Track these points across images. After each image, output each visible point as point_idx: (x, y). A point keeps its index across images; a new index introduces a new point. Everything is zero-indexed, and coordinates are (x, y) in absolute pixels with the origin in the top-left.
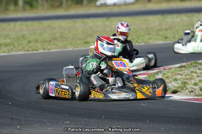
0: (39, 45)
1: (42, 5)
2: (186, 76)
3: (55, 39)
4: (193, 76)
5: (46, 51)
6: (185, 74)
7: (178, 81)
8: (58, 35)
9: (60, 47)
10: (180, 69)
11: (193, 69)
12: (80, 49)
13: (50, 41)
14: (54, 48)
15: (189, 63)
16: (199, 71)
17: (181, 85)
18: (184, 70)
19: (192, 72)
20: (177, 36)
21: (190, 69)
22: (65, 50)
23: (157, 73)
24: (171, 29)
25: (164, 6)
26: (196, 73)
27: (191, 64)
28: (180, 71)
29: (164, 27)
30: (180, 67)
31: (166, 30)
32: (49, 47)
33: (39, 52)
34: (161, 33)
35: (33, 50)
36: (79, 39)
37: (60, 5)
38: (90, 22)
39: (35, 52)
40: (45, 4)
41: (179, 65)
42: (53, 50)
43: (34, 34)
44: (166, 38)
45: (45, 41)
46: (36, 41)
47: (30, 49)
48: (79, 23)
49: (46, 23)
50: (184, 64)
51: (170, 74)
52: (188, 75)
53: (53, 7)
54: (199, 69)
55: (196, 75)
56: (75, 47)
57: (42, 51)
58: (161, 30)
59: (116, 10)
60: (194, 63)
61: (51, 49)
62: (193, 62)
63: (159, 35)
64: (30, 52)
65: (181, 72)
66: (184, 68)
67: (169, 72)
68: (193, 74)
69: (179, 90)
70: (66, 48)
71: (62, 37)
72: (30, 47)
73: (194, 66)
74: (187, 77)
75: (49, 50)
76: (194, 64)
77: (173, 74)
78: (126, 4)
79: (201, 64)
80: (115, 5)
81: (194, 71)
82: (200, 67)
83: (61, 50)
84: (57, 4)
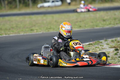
0: (3, 32)
1: (5, 7)
2: (92, 50)
3: (13, 28)
4: (97, 50)
5: (7, 35)
6: (92, 49)
8: (14, 26)
9: (16, 33)
10: (89, 46)
11: (97, 46)
12: (28, 34)
13: (10, 29)
14: (12, 34)
15: (94, 42)
16: (100, 47)
18: (92, 46)
19: (96, 48)
20: (87, 26)
21: (95, 46)
22: (18, 34)
24: (83, 21)
26: (98, 48)
27: (96, 43)
28: (89, 47)
29: (79, 20)
30: (89, 44)
31: (80, 22)
32: (9, 33)
33: (3, 36)
34: (77, 24)
36: (27, 28)
37: (16, 7)
38: (34, 17)
39: (0, 36)
40: (6, 6)
41: (88, 43)
42: (11, 35)
44: (80, 27)
45: (6, 29)
46: (1, 29)
48: (27, 18)
49: (7, 18)
50: (91, 43)
52: (94, 49)
53: (11, 8)
54: (100, 46)
55: (98, 49)
56: (25, 33)
57: (5, 35)
58: (77, 22)
59: (50, 10)
60: (97, 42)
61: (10, 34)
62: (96, 41)
63: (76, 25)
66: (91, 45)
68: (97, 49)
70: (19, 33)
71: (17, 27)
73: (97, 44)
74: (93, 50)
75: (8, 34)
76: (97, 43)
78: (56, 6)
79: (101, 43)
80: (49, 7)
81: (98, 47)
82: (101, 44)
83: (16, 34)
84: (13, 7)
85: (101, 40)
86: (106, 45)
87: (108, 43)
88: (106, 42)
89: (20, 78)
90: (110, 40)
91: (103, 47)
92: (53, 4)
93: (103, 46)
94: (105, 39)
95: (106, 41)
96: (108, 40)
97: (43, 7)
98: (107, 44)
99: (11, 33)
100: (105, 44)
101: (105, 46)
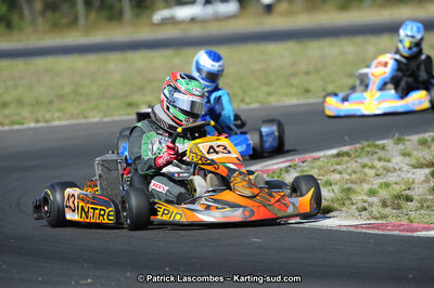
0: (25, 113)
1: (33, 22)
2: (350, 175)
3: (61, 97)
4: (366, 174)
5: (41, 125)
6: (349, 170)
7: (334, 187)
8: (67, 90)
9: (72, 116)
10: (338, 160)
11: (365, 160)
12: (116, 118)
13: (51, 102)
14: (59, 118)
15: (358, 146)
16: (379, 165)
17: (339, 195)
18: (348, 162)
19: (364, 166)
21: (359, 160)
22: (83, 121)
23: (287, 170)
24: (317, 71)
25: (303, 21)
26: (372, 167)
27: (363, 149)
28: (338, 164)
29: (303, 67)
30: (338, 155)
31: (307, 73)
32: (48, 116)
33: (26, 126)
34: (295, 81)
35: (13, 123)
36: (115, 97)
37: (73, 22)
38: (140, 59)
39: (17, 127)
40: (40, 21)
41: (334, 151)
42: (56, 123)
43: (15, 87)
44: (307, 91)
45: (38, 103)
46: (20, 102)
47: (7, 121)
48: (114, 62)
49: (41, 63)
50: (345, 149)
51: (316, 171)
52: (355, 172)
53: (56, 27)
54: (379, 160)
55: (372, 172)
56: (105, 116)
57: (32, 125)
58: (295, 74)
59: (196, 31)
60: (369, 146)
61: (54, 120)
62: (365, 143)
63: (291, 85)
64: (6, 128)
65: (338, 167)
66: (346, 158)
67: (312, 168)
68: (366, 170)
69: (336, 206)
70: (85, 117)
71: (76, 93)
72: (6, 117)
73: (368, 153)
74: (354, 176)
75: (47, 121)
76: (369, 149)
77: (322, 172)
78: (218, 19)
79: (383, 148)
80: (193, 20)
81: (370, 164)
82: (381, 153)
83: (75, 121)
84: (65, 21)
85: (381, 139)
86: (400, 158)
87: (408, 150)
88: (401, 147)
89: (88, 277)
90: (415, 138)
91: (389, 165)
92: (210, 10)
93: (389, 161)
94: (397, 135)
95: (399, 141)
96: (406, 138)
97: (172, 21)
98: (404, 154)
99: (57, 115)
100: (395, 153)
101: (397, 160)
